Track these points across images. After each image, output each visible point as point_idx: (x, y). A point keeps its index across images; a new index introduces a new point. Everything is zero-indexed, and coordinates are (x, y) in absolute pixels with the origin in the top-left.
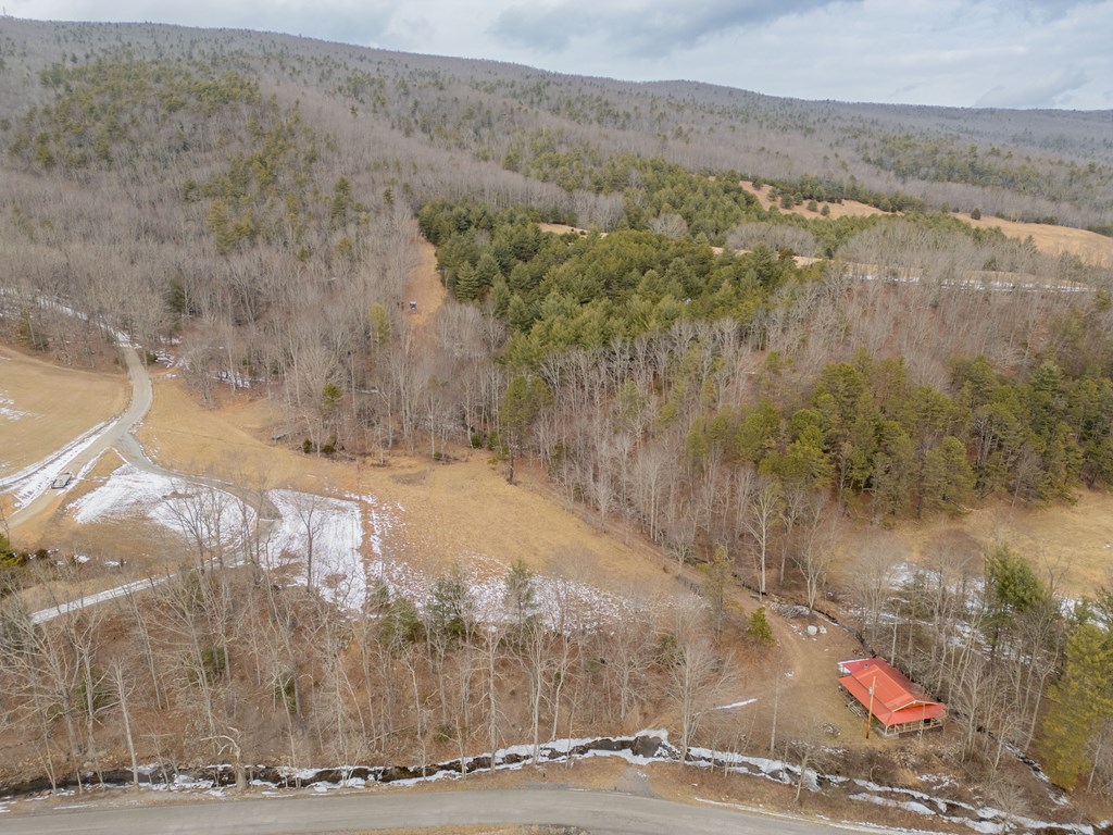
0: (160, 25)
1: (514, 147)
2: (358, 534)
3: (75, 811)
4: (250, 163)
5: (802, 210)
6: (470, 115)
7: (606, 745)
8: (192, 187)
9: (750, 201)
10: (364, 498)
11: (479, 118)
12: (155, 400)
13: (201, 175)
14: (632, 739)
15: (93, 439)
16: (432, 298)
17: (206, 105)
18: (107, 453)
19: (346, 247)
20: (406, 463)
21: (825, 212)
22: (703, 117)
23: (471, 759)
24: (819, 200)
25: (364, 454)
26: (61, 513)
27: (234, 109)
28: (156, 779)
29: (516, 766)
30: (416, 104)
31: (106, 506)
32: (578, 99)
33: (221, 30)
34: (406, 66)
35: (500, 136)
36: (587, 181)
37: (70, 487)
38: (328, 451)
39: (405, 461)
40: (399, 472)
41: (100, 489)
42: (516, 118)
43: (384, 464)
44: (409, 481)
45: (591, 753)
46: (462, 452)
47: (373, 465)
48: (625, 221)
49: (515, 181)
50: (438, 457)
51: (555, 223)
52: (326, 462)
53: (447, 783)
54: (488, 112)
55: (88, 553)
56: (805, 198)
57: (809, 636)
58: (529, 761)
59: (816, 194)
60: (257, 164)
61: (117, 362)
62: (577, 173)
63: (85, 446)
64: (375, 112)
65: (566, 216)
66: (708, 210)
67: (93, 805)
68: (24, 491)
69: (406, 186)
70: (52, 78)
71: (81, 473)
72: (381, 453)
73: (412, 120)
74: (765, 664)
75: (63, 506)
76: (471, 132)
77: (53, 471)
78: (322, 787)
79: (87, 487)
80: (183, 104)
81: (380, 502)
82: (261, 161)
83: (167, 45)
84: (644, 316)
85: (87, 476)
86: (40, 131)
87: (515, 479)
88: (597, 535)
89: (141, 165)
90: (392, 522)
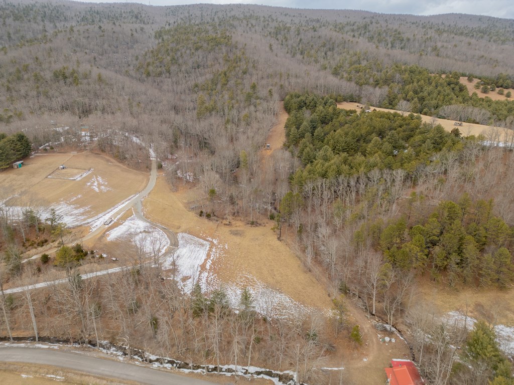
0: (206, 4)
1: (341, 61)
2: (204, 257)
3: (77, 354)
4: (220, 75)
5: (494, 96)
6: (324, 45)
7: (269, 374)
8: (196, 86)
9: (462, 89)
10: (214, 241)
11: (328, 46)
12: (156, 185)
13: (201, 80)
14: (281, 373)
15: (127, 203)
16: (279, 140)
17: (210, 48)
18: (129, 209)
19: (248, 117)
20: (239, 225)
21: (508, 95)
22: (453, 37)
23: (213, 367)
24: (507, 88)
25: (223, 219)
26: (104, 235)
27: (220, 49)
28: (103, 347)
29: (229, 374)
30: (301, 40)
31: (119, 234)
32: (385, 31)
33: (229, 5)
34: (306, 17)
35: (336, 55)
36: (371, 81)
37: (110, 224)
38: (208, 216)
39: (239, 223)
40: (234, 229)
41: (120, 226)
42: (346, 45)
43: (230, 224)
44: (236, 233)
45: (262, 375)
46: (265, 220)
47: (225, 224)
48: (386, 102)
49: (333, 81)
50: (252, 223)
51: (351, 102)
52: (206, 221)
53: (200, 375)
54: (333, 43)
55: (107, 253)
56: (498, 87)
57: (384, 342)
58: (234, 373)
59: (505, 85)
60: (223, 75)
61: (147, 167)
62: (367, 76)
63: (123, 205)
64: (282, 45)
65: (357, 98)
66: (435, 95)
67: (82, 353)
68: (94, 225)
69: (281, 86)
70: (159, 35)
71: (116, 219)
72: (230, 218)
73: (297, 48)
74: (356, 351)
75: (104, 233)
76: (323, 54)
77: (107, 217)
78: (156, 365)
79: (117, 225)
80: (201, 47)
81: (219, 243)
82: (225, 74)
83: (206, 15)
84: (360, 164)
85: (118, 220)
86: (148, 60)
87: (281, 238)
88: (305, 272)
89: (181, 75)
90: (219, 254)
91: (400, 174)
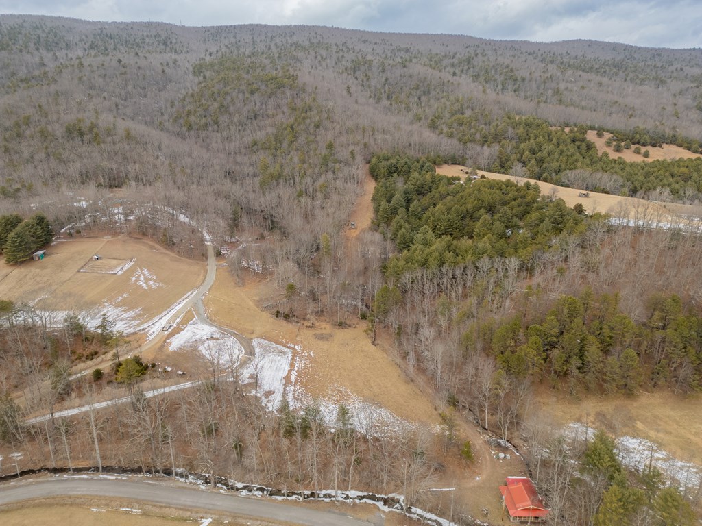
0: (257, 25)
1: (440, 110)
2: (287, 368)
3: (150, 484)
4: (285, 129)
5: (629, 156)
6: (417, 88)
7: (373, 498)
8: (255, 143)
9: (590, 147)
10: (296, 347)
11: (422, 89)
12: (216, 279)
13: (260, 135)
14: (386, 497)
15: (184, 302)
16: (365, 218)
17: (269, 91)
18: (189, 311)
19: (325, 186)
20: (325, 327)
21: (646, 155)
22: (580, 76)
23: (309, 492)
24: (644, 145)
25: (304, 319)
26: (164, 344)
27: (283, 93)
28: (181, 475)
29: (328, 500)
30: (387, 80)
31: (182, 342)
32: (493, 67)
33: (289, 27)
34: (391, 45)
35: (432, 101)
36: (478, 136)
37: (170, 331)
38: (287, 317)
39: (324, 325)
40: (319, 332)
41: (182, 332)
42: (445, 88)
43: (313, 326)
44: (321, 338)
45: (364, 500)
46: (356, 321)
47: (307, 327)
48: (497, 164)
49: (430, 137)
50: (340, 324)
51: (453, 164)
52: (284, 323)
53: (295, 502)
54: (428, 85)
55: (171, 367)
56: (634, 144)
57: (498, 458)
58: (333, 499)
59: (642, 141)
60: (289, 129)
61: (203, 255)
62: (473, 130)
63: (181, 306)
64: (363, 85)
65: (461, 160)
66: (556, 155)
67: (157, 483)
68: (151, 332)
69: (365, 145)
70: (198, 70)
71: (176, 323)
72: (313, 318)
73: (383, 91)
74: (467, 470)
75: (165, 341)
76: (416, 99)
77: (164, 322)
78: (244, 493)
79: (177, 331)
80: (258, 89)
81: (303, 350)
82: (292, 128)
83: (258, 40)
84: (466, 251)
85: (178, 324)
86: (188, 108)
87: (376, 342)
88: (407, 382)
89: (233, 128)
90: (305, 363)
91: (514, 263)
